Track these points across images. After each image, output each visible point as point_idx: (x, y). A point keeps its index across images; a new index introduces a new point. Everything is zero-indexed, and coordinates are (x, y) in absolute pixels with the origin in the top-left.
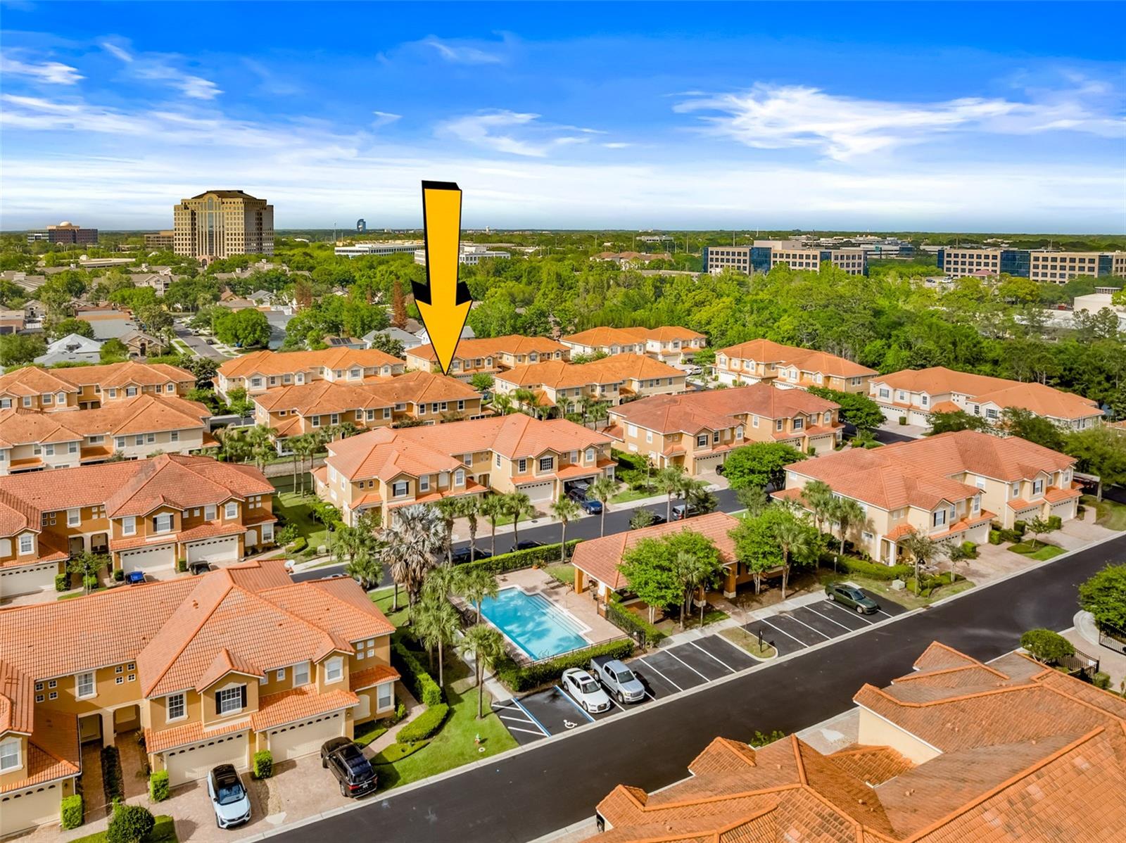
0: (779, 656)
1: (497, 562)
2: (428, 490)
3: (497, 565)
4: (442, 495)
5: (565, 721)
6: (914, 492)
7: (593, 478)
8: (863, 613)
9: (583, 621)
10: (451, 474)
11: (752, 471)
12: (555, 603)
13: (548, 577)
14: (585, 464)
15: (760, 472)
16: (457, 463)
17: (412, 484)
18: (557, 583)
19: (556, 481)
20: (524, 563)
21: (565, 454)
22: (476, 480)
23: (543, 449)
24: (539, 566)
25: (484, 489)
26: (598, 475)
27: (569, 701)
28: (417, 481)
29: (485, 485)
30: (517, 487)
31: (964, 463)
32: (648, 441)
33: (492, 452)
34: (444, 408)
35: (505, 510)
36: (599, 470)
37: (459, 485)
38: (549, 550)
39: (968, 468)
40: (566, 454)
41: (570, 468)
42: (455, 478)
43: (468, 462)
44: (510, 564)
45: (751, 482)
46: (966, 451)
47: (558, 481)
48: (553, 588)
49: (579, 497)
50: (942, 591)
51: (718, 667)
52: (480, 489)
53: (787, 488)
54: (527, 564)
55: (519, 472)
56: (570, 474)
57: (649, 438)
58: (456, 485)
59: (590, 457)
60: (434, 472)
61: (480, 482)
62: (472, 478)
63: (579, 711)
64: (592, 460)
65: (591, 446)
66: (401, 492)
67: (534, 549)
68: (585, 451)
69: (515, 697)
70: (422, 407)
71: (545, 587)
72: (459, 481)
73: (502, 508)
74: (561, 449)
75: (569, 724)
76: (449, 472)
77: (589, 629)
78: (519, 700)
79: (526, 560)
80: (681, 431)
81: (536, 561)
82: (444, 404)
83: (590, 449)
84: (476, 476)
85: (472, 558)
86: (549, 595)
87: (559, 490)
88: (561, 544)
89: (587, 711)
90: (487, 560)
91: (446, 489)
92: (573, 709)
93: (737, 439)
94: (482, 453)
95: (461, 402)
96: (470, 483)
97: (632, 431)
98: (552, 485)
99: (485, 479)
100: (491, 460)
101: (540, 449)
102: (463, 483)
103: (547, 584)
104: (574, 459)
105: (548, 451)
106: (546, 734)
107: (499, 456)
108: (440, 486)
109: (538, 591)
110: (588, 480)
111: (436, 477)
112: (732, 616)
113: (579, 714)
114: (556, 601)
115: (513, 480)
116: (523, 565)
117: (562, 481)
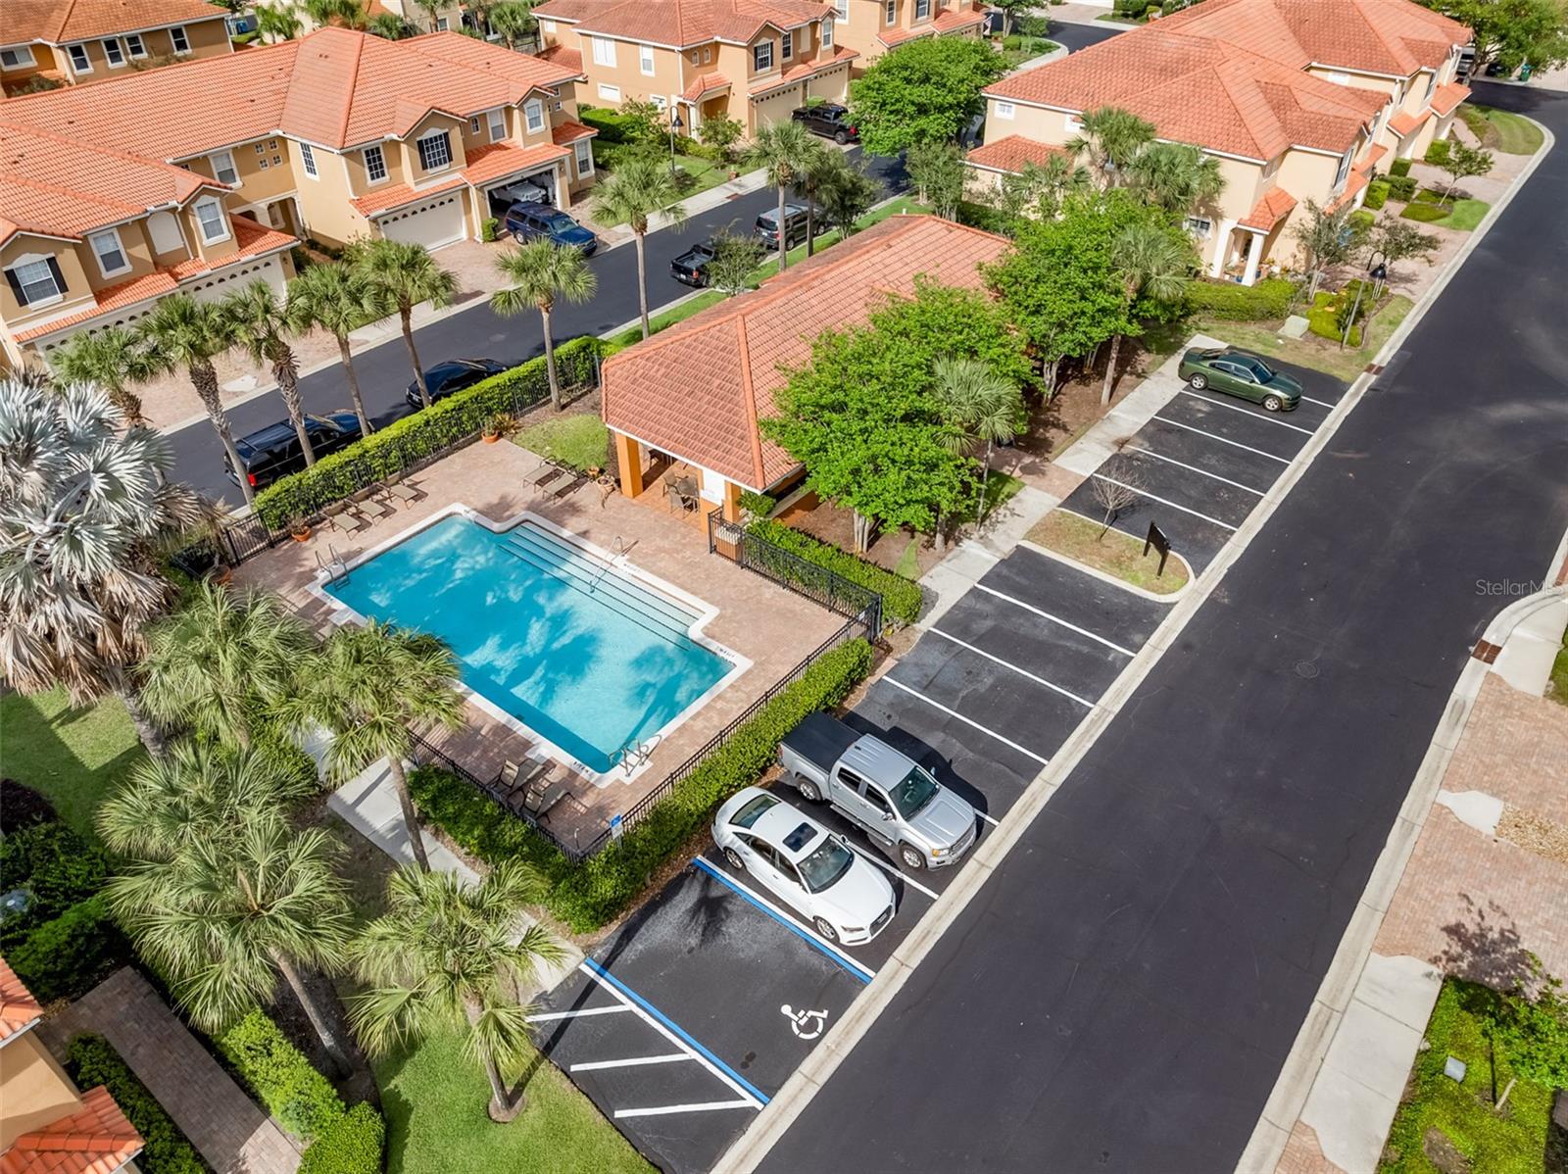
0: (1198, 573)
1: (385, 451)
2: (128, 268)
3: (385, 457)
4: (175, 276)
5: (786, 1010)
6: (1293, 115)
7: (550, 172)
8: (1281, 409)
9: (682, 587)
10: (183, 214)
11: (922, 110)
12: (581, 542)
13: (533, 463)
14: (527, 139)
15: (941, 109)
16: (189, 182)
17: (69, 261)
18: (568, 478)
19: (466, 191)
20: (456, 436)
21: (474, 120)
22: (264, 219)
23: (420, 111)
24: (500, 432)
25: (288, 241)
26: (561, 162)
27: (763, 916)
28: (82, 248)
29: (289, 229)
30: (374, 221)
31: (1305, 45)
32: (644, 72)
33: (283, 140)
34: (137, 50)
35: (368, 306)
36: (561, 152)
37: (214, 240)
38: (515, 383)
39: (1315, 57)
40: (477, 121)
41: (494, 155)
42: (197, 222)
43: (226, 176)
44: (421, 445)
45: (922, 133)
46: (1302, 22)
47: (473, 192)
48: (560, 494)
49: (533, 221)
50: (1373, 324)
51: (1085, 649)
52: (276, 241)
53: (989, 139)
54: (465, 433)
55: (370, 182)
56: (495, 168)
57: (647, 65)
58: (207, 242)
59: (535, 122)
60: (128, 214)
61: (274, 222)
62: (250, 215)
63: (812, 947)
64: (542, 127)
65: (534, 93)
66: (41, 290)
67: (474, 390)
68: (521, 108)
69: (588, 950)
70: (76, 51)
71: (536, 494)
72: (212, 229)
73: (357, 301)
74: (464, 108)
75: (803, 1018)
76: (174, 210)
77: (711, 613)
78: (606, 965)
79: (459, 423)
80: (718, 39)
81: (489, 422)
82: (133, 40)
83: (533, 101)
84: (260, 207)
85: (308, 454)
86: (557, 517)
87: (479, 213)
88: (546, 357)
89: (836, 941)
90: (352, 451)
91: (180, 256)
92: (787, 944)
93: (823, 47)
94: (258, 145)
95: (177, 32)
96: (245, 228)
97: (603, 53)
98: (459, 201)
99: (285, 209)
100: (288, 159)
101: (410, 114)
102: (227, 234)
103: (541, 482)
104: (498, 132)
105: (433, 117)
106: (750, 1101)
107: (305, 147)
108: (160, 251)
109: (521, 514)
110: (540, 179)
111: (139, 228)
112: (1027, 479)
113: (815, 960)
114: (584, 534)
115: (359, 204)
116: (454, 438)
117: (481, 189)
